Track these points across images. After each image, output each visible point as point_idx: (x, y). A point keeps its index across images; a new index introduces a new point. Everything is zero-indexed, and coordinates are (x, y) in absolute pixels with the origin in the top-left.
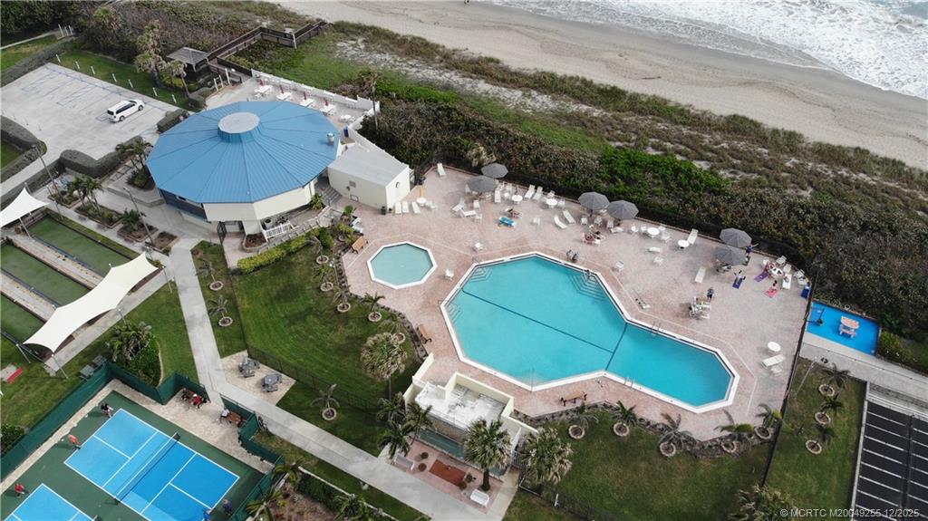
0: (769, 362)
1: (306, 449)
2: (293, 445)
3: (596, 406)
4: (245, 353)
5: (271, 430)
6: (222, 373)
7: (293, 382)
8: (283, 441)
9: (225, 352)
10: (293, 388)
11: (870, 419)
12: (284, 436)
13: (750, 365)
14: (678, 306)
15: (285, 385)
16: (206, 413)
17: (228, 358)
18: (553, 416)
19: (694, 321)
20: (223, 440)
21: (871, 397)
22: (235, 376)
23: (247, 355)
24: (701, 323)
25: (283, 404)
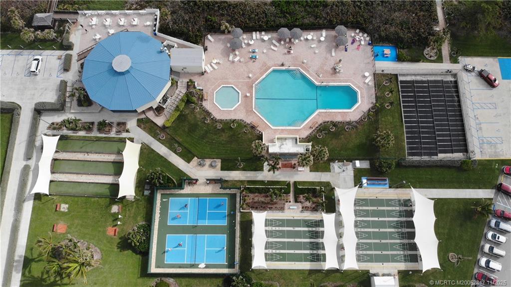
0: (367, 81)
1: (241, 180)
2: (236, 181)
3: (321, 124)
4: (196, 158)
5: (226, 179)
6: (194, 169)
7: (220, 160)
8: (232, 181)
9: (189, 161)
10: (221, 162)
11: (402, 87)
12: (232, 179)
13: (361, 85)
14: (330, 70)
15: (219, 163)
16: (200, 185)
17: (191, 163)
18: (310, 134)
19: (338, 74)
20: (213, 190)
21: (400, 78)
22: (199, 168)
23: (197, 158)
24: (341, 74)
25: (222, 169)
